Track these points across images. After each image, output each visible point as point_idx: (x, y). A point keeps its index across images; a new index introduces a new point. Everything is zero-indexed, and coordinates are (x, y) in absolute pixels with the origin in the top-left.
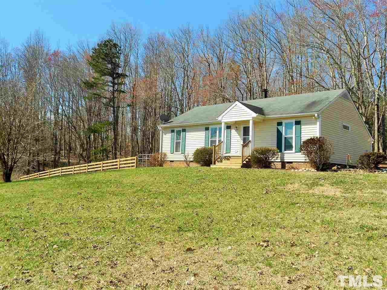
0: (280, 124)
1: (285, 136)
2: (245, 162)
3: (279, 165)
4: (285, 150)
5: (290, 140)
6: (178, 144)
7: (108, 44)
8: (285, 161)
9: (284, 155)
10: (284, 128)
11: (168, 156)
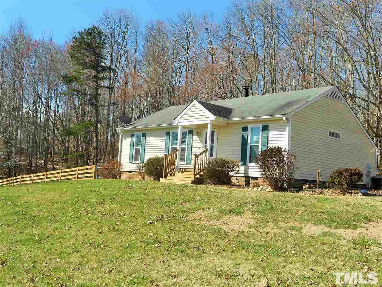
0: (245, 129)
1: (251, 145)
2: (198, 176)
3: (243, 182)
4: (250, 162)
5: (255, 150)
6: (137, 151)
7: (92, 32)
8: (249, 176)
9: (248, 169)
10: (249, 134)
11: (124, 166)
